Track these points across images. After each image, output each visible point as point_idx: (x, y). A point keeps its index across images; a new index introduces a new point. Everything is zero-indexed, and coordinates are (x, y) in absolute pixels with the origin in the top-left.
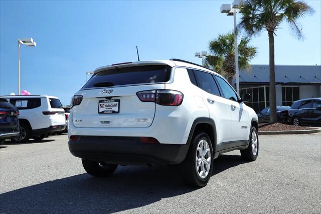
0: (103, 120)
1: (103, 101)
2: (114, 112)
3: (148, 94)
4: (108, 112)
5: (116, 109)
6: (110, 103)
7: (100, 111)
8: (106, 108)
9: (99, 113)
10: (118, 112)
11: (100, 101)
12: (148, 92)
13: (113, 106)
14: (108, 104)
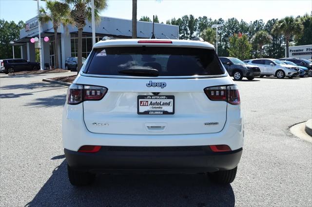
0: (150, 125)
1: (147, 96)
2: (165, 113)
3: (217, 90)
4: (157, 113)
5: (169, 109)
6: (158, 101)
7: (141, 111)
8: (151, 106)
9: (139, 113)
10: (173, 113)
11: (140, 97)
12: (217, 88)
13: (164, 104)
14: (154, 101)
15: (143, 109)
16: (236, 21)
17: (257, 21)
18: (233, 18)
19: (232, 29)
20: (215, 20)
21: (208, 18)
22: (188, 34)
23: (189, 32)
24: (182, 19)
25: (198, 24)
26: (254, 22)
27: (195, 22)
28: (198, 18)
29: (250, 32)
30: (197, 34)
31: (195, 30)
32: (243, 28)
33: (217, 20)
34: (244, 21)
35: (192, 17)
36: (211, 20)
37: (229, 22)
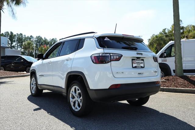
1: (135, 59)
4: (139, 67)
5: (142, 65)
6: (139, 61)
7: (134, 66)
8: (137, 64)
9: (133, 67)
10: (144, 67)
11: (133, 60)
14: (138, 61)
15: (134, 65)
16: (41, 38)
17: (53, 39)
18: (39, 36)
19: (39, 42)
20: (28, 36)
21: (23, 34)
22: (9, 44)
23: (10, 43)
24: (4, 34)
25: (16, 38)
26: (52, 40)
27: (14, 36)
28: (16, 34)
29: (50, 45)
30: (15, 45)
31: (14, 41)
32: (46, 42)
33: (29, 36)
34: (46, 38)
35: (11, 33)
36: (25, 36)
37: (37, 38)
